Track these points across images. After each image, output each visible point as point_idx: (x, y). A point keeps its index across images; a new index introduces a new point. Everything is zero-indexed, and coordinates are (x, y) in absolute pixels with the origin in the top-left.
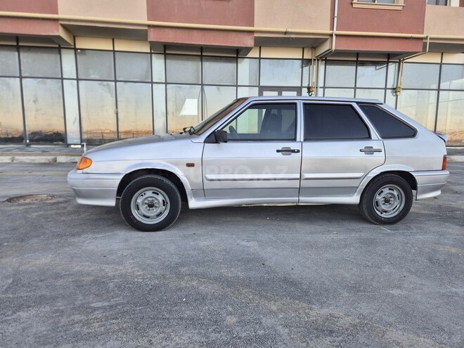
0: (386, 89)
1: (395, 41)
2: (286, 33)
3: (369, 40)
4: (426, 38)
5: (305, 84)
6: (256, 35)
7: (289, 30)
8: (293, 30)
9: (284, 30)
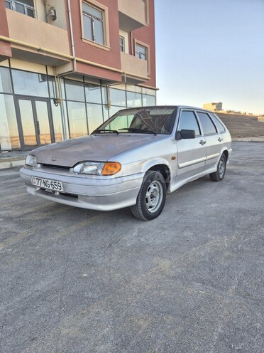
0: (102, 104)
1: (109, 72)
2: (39, 50)
3: (95, 69)
4: (124, 73)
5: (52, 96)
6: (13, 46)
7: (42, 48)
8: (45, 49)
9: (39, 48)
